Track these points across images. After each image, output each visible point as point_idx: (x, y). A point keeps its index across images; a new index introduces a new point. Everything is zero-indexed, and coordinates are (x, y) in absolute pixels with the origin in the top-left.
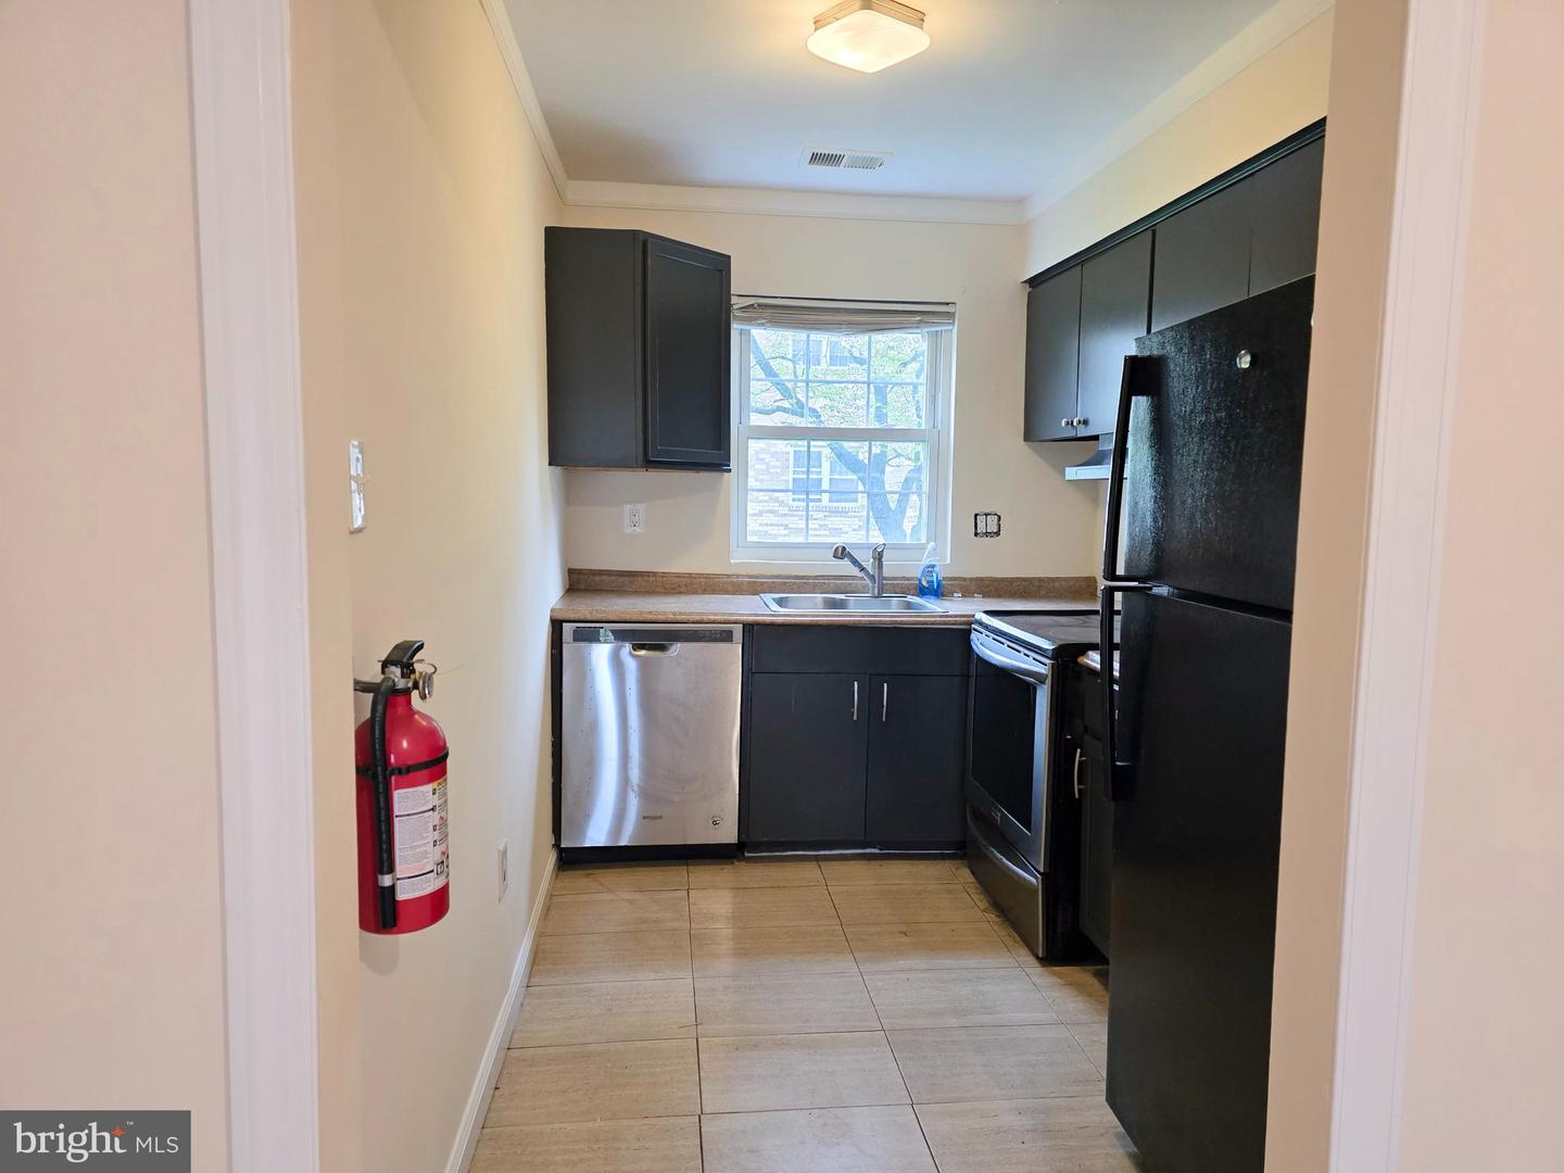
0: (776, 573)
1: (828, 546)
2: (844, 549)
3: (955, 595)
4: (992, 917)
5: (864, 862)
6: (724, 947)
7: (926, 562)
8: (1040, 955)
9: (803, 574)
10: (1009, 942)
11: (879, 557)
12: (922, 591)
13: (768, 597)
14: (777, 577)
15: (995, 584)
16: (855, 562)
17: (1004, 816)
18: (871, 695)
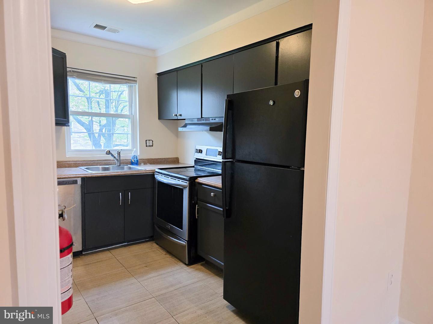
0: (83, 160)
1: (104, 150)
2: (109, 151)
3: (142, 164)
4: (168, 256)
5: (124, 248)
6: (90, 285)
7: (133, 154)
8: (187, 264)
9: (92, 160)
10: (176, 262)
11: (119, 154)
12: (132, 163)
13: (83, 168)
14: (84, 161)
15: (153, 160)
16: (112, 155)
17: (171, 227)
18: (125, 197)
